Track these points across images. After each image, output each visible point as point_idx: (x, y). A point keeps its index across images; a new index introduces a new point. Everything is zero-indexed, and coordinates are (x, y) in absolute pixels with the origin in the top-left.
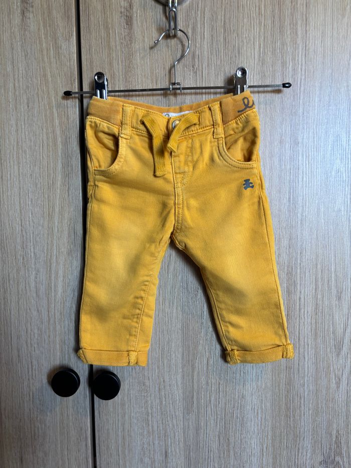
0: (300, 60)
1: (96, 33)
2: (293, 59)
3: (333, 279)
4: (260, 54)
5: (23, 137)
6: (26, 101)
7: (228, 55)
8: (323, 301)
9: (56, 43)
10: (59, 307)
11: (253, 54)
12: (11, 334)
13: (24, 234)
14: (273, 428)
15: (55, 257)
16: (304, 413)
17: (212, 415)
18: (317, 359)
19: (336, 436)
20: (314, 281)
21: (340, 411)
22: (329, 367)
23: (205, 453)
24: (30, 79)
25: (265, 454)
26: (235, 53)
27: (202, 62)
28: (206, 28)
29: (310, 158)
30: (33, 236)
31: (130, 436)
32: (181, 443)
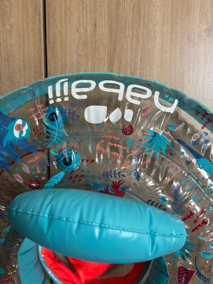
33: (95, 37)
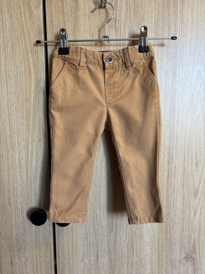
0: (179, 25)
1: (55, 4)
2: (175, 24)
3: (194, 155)
4: (155, 20)
5: (10, 68)
6: (11, 46)
7: (136, 21)
8: (188, 167)
9: (30, 10)
10: (34, 173)
11: (151, 20)
12: (4, 190)
13: (11, 129)
14: (158, 239)
15: (31, 143)
16: (176, 230)
17: (124, 233)
18: (183, 201)
19: (193, 243)
20: (183, 156)
21: (196, 229)
22: (190, 205)
23: (120, 254)
24: (13, 32)
25: (153, 254)
26: (141, 19)
27: (120, 24)
28: (123, 3)
29: (183, 84)
30: (17, 130)
31: (76, 246)
32: (106, 250)
33: (97, 265)
